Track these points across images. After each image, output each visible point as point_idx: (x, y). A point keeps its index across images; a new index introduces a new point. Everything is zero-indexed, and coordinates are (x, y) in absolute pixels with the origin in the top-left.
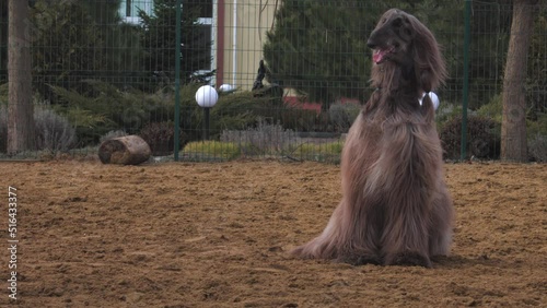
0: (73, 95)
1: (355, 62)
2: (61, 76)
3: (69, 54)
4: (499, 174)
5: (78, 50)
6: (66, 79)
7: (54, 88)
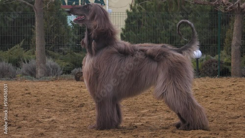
0: (56, 54)
1: (161, 39)
2: (52, 47)
3: (54, 38)
4: (238, 82)
5: (57, 37)
6: (53, 48)
7: (50, 52)
